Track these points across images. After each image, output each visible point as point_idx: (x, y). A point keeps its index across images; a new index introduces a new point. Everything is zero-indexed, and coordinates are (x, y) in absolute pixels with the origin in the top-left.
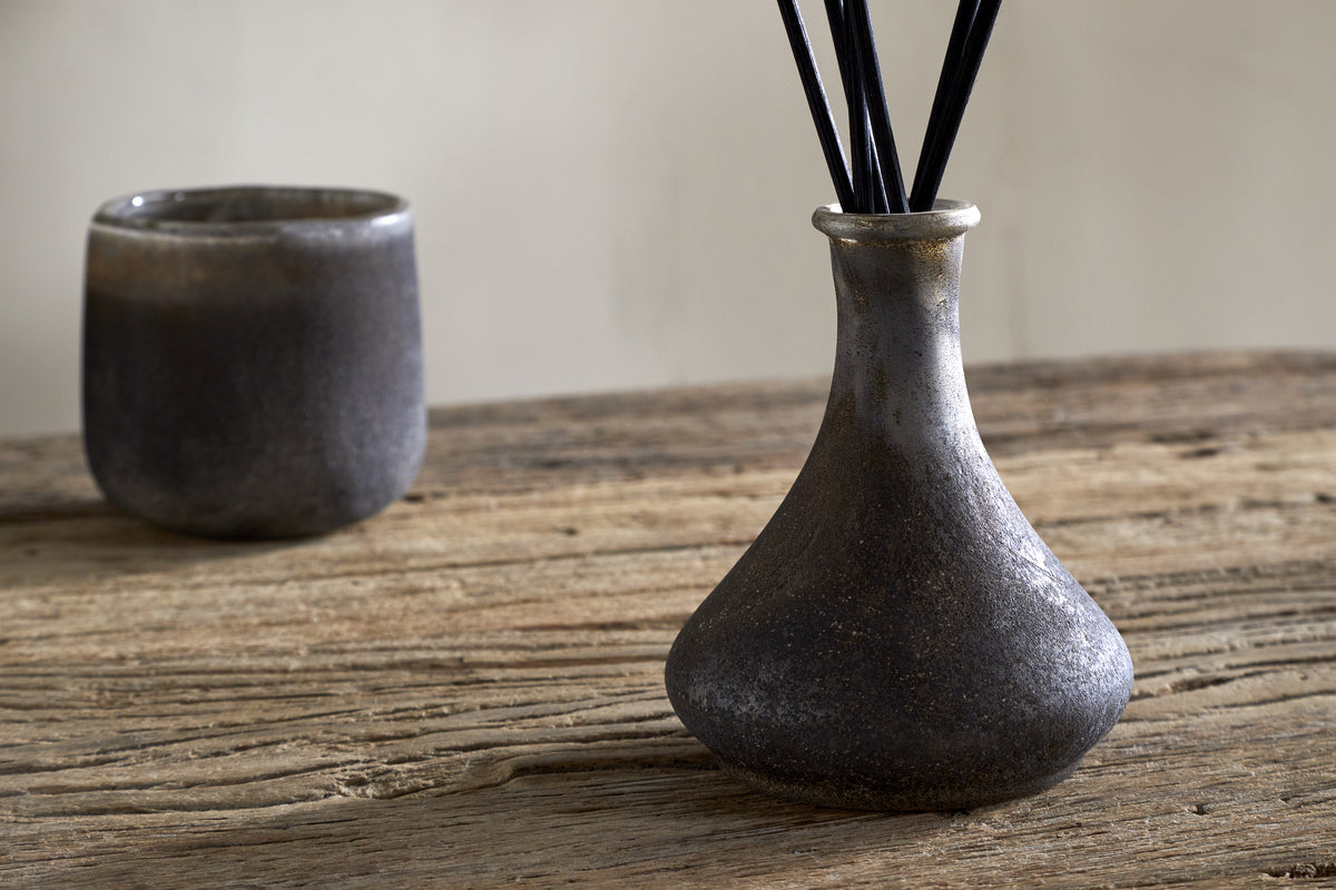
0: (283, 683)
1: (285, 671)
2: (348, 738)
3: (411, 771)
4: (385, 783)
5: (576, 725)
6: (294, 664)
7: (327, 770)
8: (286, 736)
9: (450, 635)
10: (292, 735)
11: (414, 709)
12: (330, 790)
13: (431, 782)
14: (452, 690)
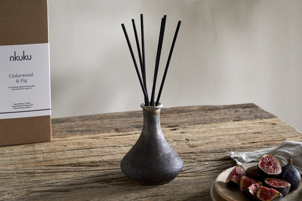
0: (6, 176)
1: (8, 174)
2: (11, 186)
3: (17, 192)
4: (13, 194)
5: (44, 184)
6: (10, 172)
7: (5, 192)
8: (2, 186)
9: (35, 167)
10: (3, 186)
11: (23, 181)
12: (4, 195)
13: (19, 194)
14: (30, 178)
